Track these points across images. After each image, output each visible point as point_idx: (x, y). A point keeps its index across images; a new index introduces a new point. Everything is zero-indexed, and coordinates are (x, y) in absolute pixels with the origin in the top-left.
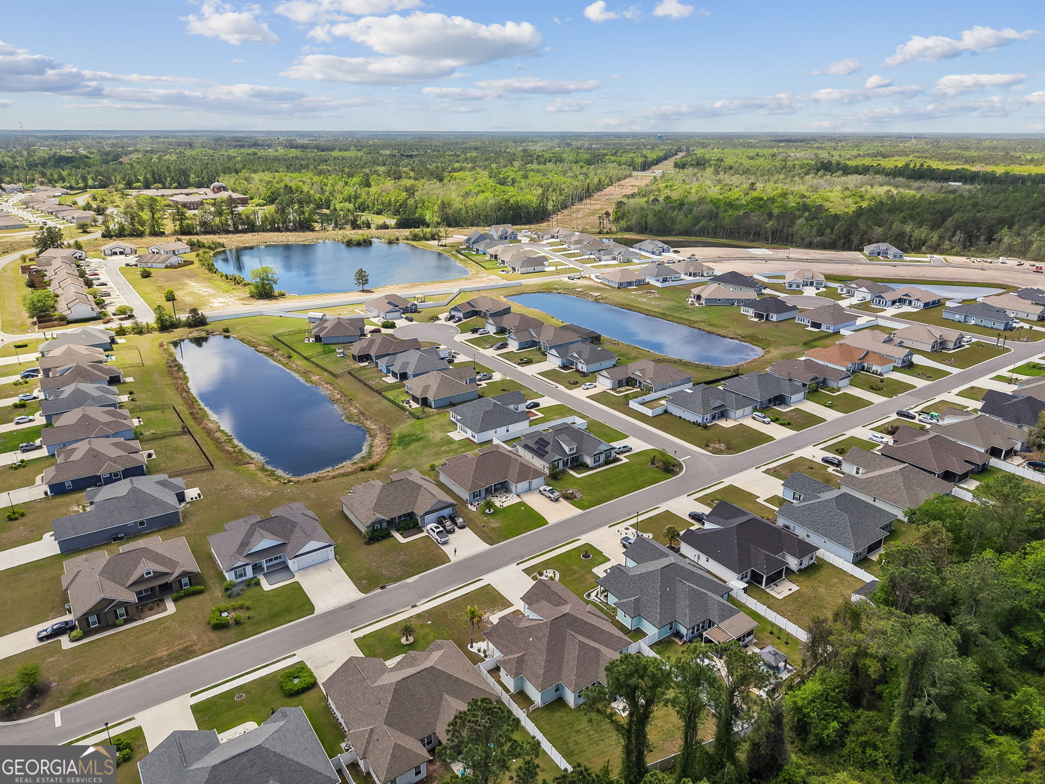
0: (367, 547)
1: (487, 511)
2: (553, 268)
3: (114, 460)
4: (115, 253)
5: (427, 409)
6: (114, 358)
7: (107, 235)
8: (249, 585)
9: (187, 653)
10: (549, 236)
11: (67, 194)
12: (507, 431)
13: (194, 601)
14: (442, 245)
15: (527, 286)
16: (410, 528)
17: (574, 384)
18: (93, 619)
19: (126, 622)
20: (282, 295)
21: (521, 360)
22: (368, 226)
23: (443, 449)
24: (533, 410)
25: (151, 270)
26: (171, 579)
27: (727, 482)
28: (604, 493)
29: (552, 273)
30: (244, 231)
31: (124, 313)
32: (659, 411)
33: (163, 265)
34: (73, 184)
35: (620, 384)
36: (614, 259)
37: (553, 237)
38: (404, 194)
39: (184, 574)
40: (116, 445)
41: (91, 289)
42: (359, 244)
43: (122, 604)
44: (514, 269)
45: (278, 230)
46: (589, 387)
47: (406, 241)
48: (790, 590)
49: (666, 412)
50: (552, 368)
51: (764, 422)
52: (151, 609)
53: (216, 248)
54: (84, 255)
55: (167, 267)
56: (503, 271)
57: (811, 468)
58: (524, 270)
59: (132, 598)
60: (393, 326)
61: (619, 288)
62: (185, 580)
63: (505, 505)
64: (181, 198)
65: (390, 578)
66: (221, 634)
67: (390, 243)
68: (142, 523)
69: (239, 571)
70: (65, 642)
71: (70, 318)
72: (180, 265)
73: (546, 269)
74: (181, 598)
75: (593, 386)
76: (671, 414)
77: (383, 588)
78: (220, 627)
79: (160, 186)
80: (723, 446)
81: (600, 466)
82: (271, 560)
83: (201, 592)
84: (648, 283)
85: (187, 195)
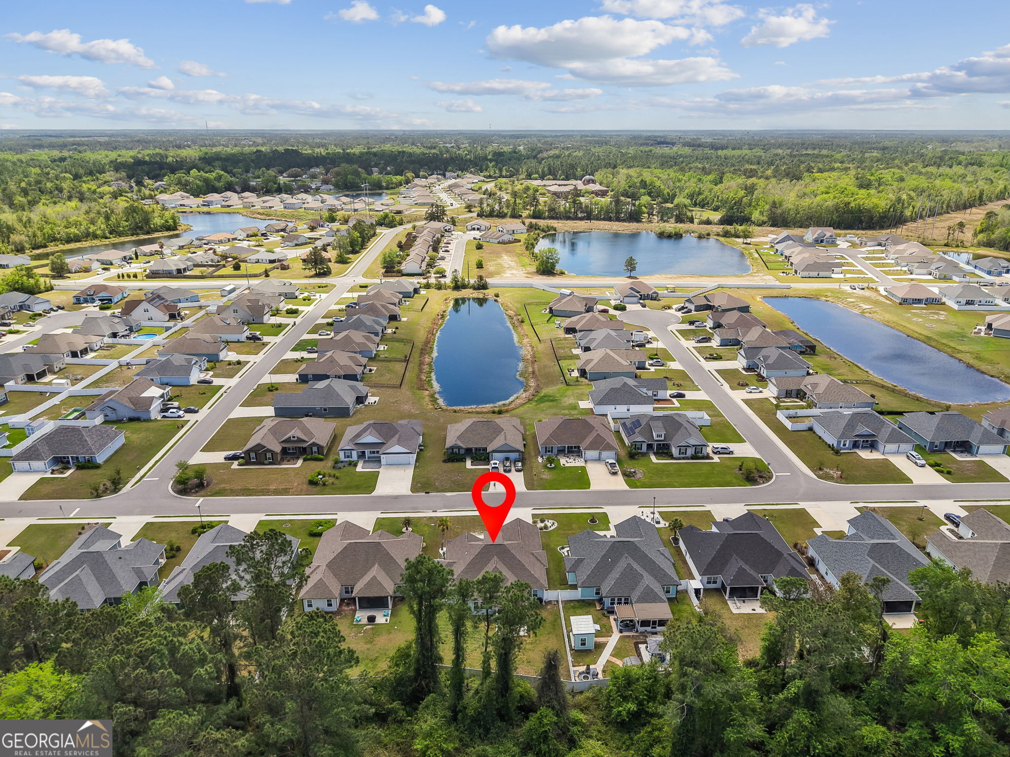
0: (442, 464)
1: (549, 465)
2: (841, 276)
3: (341, 367)
4: (474, 229)
5: (583, 380)
6: (407, 303)
7: (480, 215)
8: (350, 464)
9: (285, 492)
10: (876, 243)
11: (484, 181)
12: (628, 410)
13: (313, 464)
14: (746, 243)
15: (795, 290)
16: (481, 460)
17: (742, 385)
18: (253, 455)
19: (270, 464)
20: (562, 273)
21: (711, 355)
22: (691, 221)
23: (563, 412)
24: (673, 399)
25: (484, 244)
26: (305, 445)
27: (802, 505)
28: (665, 480)
29: (839, 281)
30: (581, 219)
31: (441, 273)
32: (802, 426)
33: (497, 241)
34: (492, 173)
35: (788, 394)
36: (930, 274)
37: (880, 245)
38: (742, 193)
39: (314, 444)
40: (351, 358)
41: (435, 254)
42: (670, 236)
43: (269, 451)
44: (796, 272)
45: (610, 219)
46: (753, 391)
47: (716, 237)
48: (754, 610)
49: (811, 429)
50: (736, 367)
51: (916, 463)
52: (288, 461)
53: (549, 231)
54: (452, 229)
55: (499, 243)
56: (783, 273)
57: (921, 520)
58: (806, 274)
59: (277, 448)
60: (623, 309)
61: (900, 304)
62: (315, 449)
63: (567, 465)
64: (554, 189)
65: (437, 488)
66: (311, 488)
67: (700, 237)
68: (325, 410)
69: (348, 453)
70: (235, 465)
71: (405, 272)
72: (510, 242)
73: (833, 276)
74: (309, 460)
75: (758, 391)
76: (814, 432)
77: (426, 493)
78: (312, 483)
79: (551, 177)
80: (836, 474)
81: (684, 458)
82: (374, 452)
83: (321, 460)
84: (944, 304)
85: (559, 185)
